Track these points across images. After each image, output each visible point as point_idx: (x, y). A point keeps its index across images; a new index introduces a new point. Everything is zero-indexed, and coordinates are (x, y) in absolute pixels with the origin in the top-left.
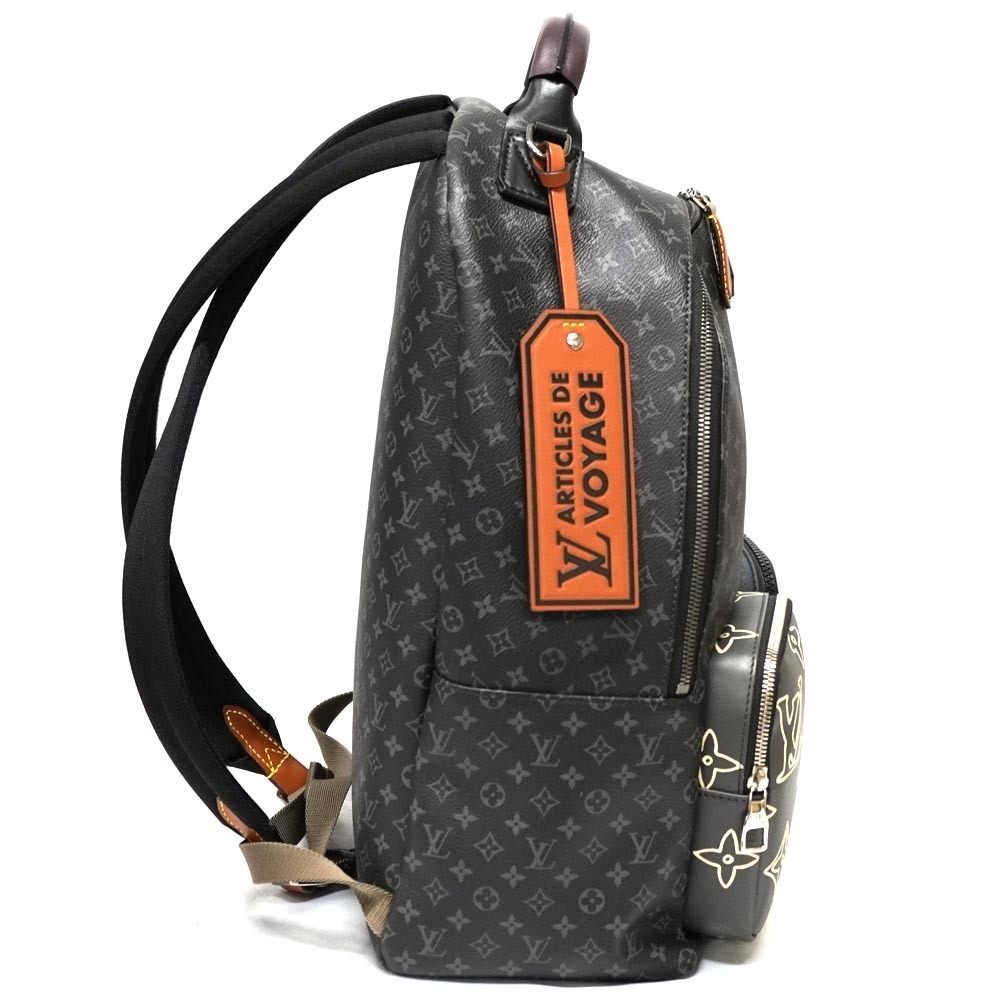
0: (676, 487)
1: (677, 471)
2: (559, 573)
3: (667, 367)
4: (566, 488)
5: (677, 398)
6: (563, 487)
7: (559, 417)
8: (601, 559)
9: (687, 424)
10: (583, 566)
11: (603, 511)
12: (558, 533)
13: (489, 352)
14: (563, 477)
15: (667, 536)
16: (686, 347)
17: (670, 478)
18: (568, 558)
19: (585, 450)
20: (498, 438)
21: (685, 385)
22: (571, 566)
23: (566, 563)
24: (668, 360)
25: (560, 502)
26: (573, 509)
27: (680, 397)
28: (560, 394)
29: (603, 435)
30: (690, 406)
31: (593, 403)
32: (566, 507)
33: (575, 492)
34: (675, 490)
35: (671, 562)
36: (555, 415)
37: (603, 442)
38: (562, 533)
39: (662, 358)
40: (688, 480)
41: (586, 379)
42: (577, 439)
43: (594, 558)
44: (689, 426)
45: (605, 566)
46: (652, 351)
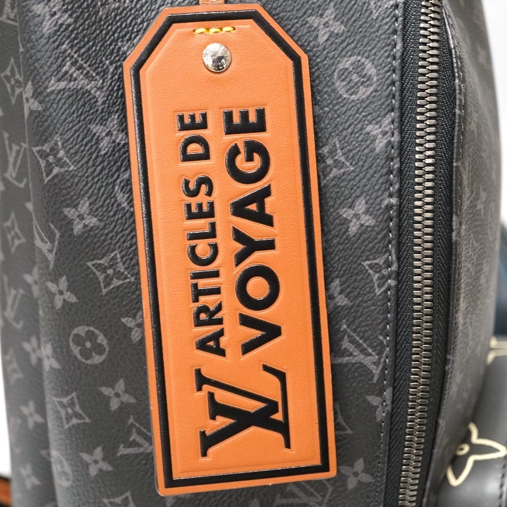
0: (380, 286)
1: (380, 261)
2: (203, 434)
3: (363, 93)
4: (208, 301)
5: (380, 144)
6: (204, 300)
7: (192, 186)
8: (272, 406)
9: (397, 186)
10: (242, 420)
11: (271, 332)
12: (198, 372)
13: (62, 85)
14: (203, 283)
15: (367, 361)
16: (394, 58)
17: (371, 272)
18: (216, 409)
19: (239, 236)
20: (87, 222)
21: (393, 122)
22: (222, 422)
23: (213, 418)
24: (366, 80)
25: (199, 323)
26: (221, 333)
27: (385, 141)
28: (194, 149)
29: (268, 211)
30: (401, 155)
31: (250, 159)
32: (210, 330)
33: (224, 306)
34: (378, 292)
35: (374, 400)
36: (187, 183)
37: (268, 221)
38: (204, 373)
39: (355, 78)
40: (398, 275)
41: (237, 120)
42: (225, 220)
43: (261, 405)
44: (400, 190)
45: (278, 416)
46: (341, 66)
